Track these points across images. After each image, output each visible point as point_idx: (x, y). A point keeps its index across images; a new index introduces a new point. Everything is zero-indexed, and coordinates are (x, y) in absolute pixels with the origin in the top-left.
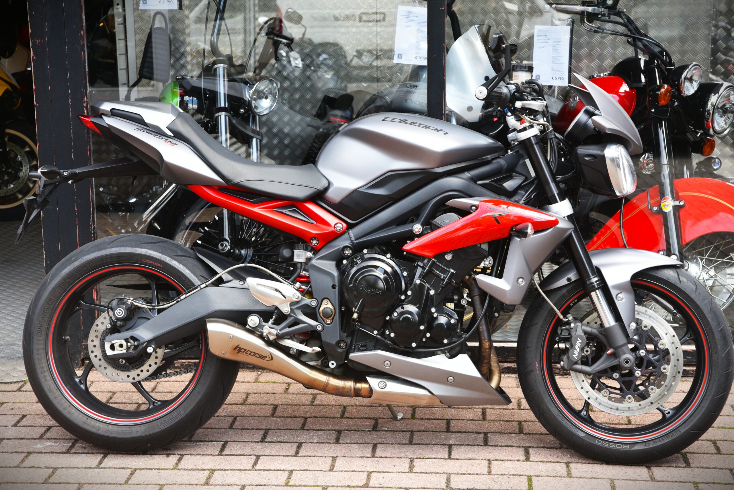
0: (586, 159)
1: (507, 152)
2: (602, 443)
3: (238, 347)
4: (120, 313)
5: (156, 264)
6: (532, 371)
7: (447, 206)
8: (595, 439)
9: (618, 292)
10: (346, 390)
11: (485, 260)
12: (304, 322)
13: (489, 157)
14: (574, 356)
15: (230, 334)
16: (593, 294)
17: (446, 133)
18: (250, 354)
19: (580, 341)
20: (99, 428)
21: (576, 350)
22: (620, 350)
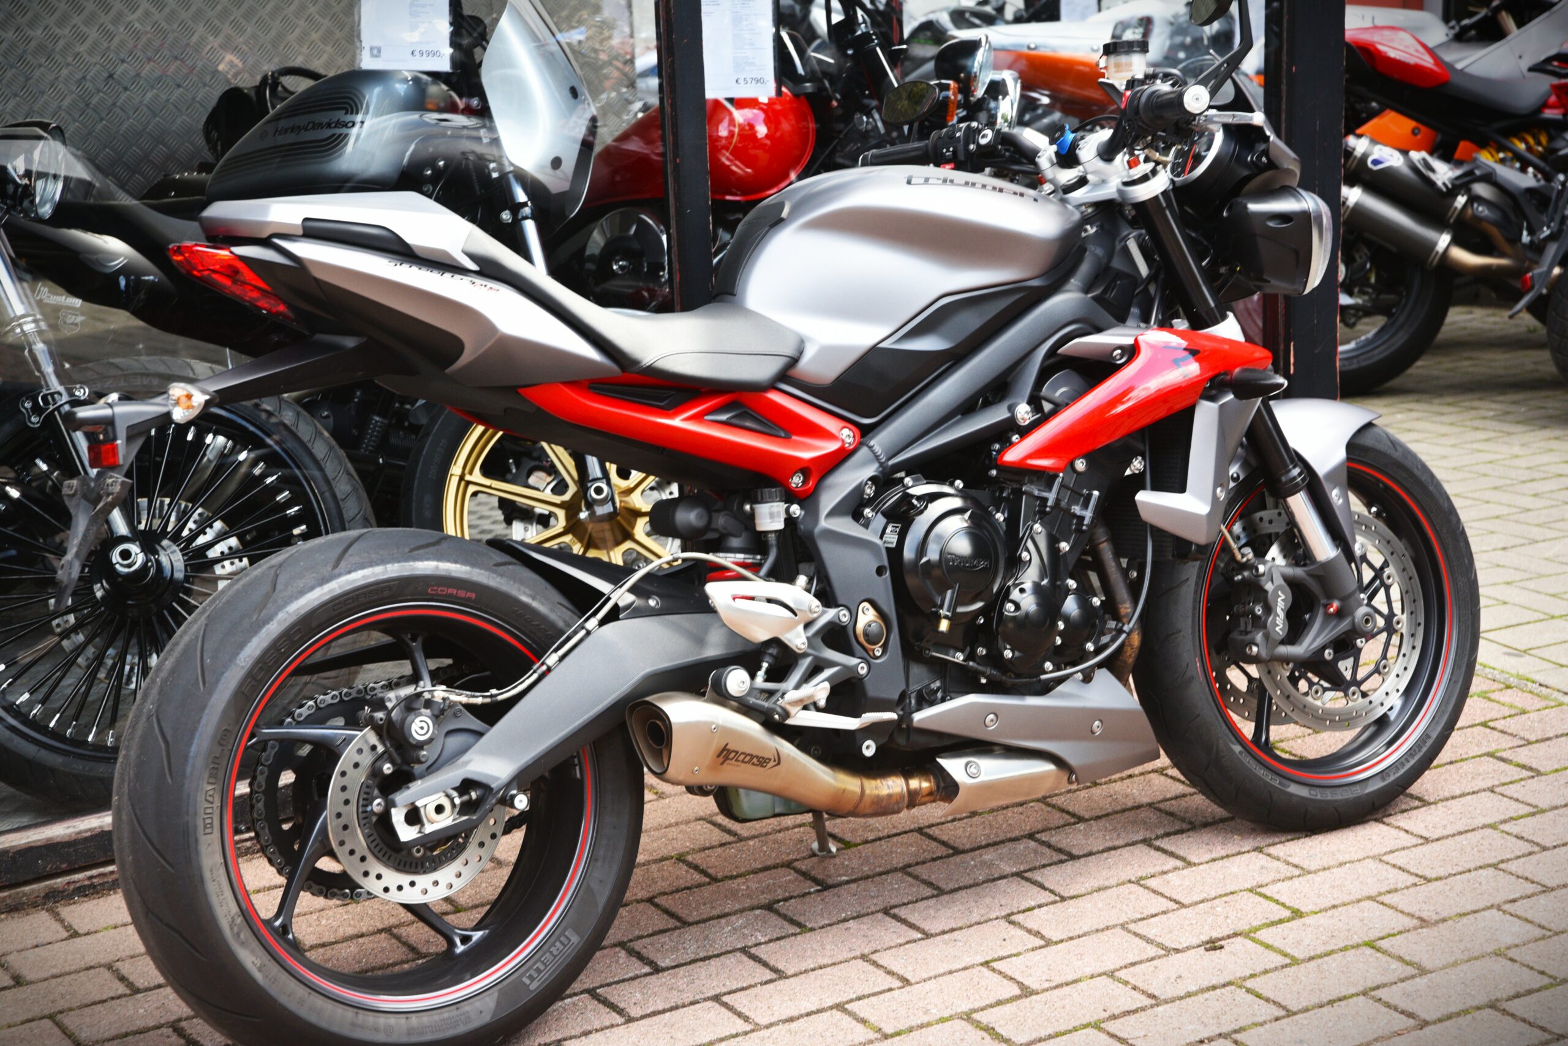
0: (1271, 224)
3: (724, 749)
4: (422, 728)
9: (1333, 484)
10: (894, 799)
11: (1133, 461)
12: (832, 664)
14: (1276, 628)
15: (712, 723)
16: (1291, 501)
18: (743, 761)
19: (1284, 598)
21: (1280, 617)
22: (1351, 600)
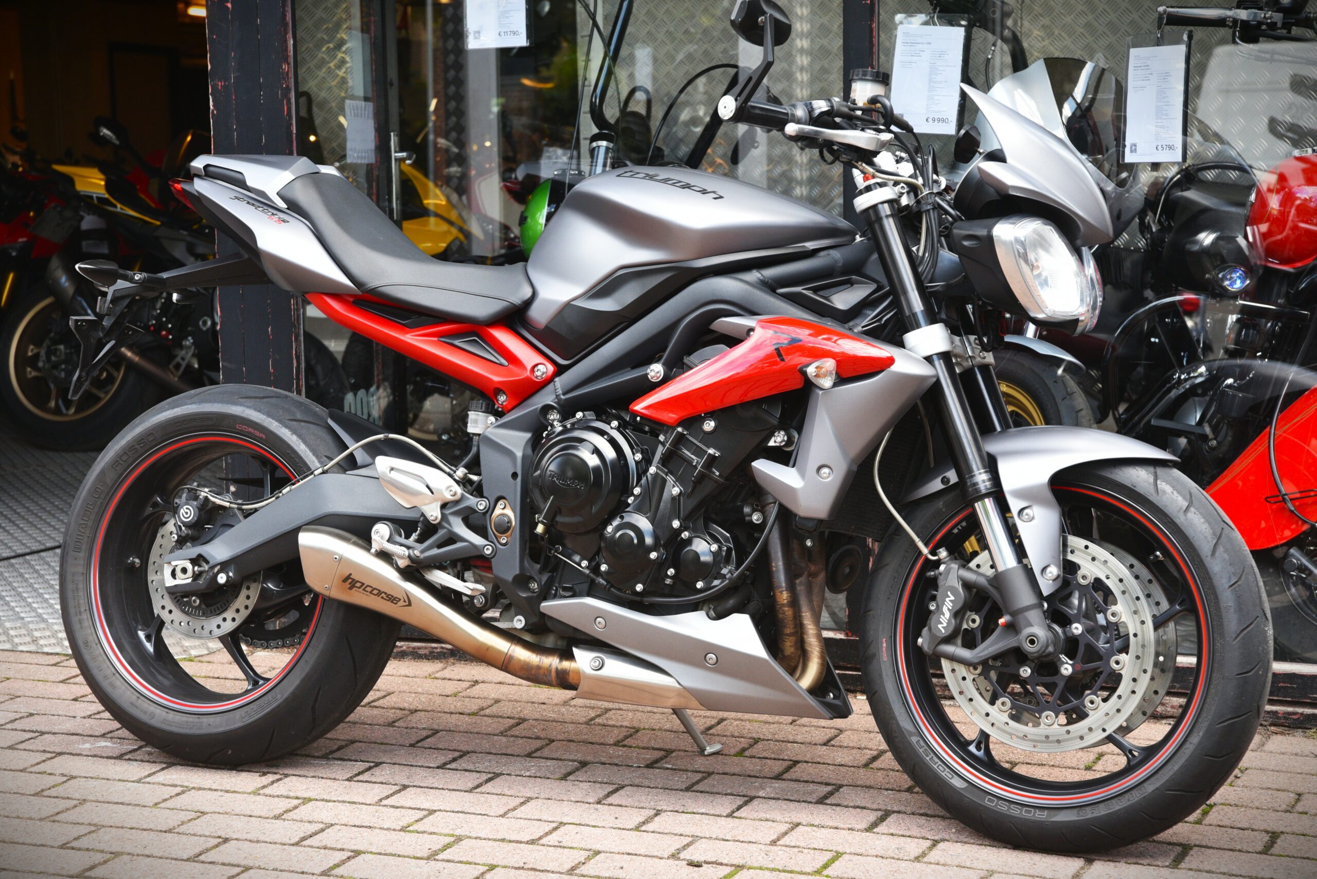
0: (966, 243)
1: (855, 239)
2: (997, 804)
3: (349, 577)
4: (187, 513)
5: (257, 433)
6: (874, 655)
7: (713, 332)
8: (982, 794)
9: (1024, 504)
10: (542, 672)
11: (776, 434)
12: (463, 540)
13: (810, 245)
14: (940, 626)
15: (335, 553)
16: (978, 506)
17: (721, 197)
18: (371, 592)
19: (952, 598)
20: (153, 715)
21: (944, 615)
22: (1020, 617)
